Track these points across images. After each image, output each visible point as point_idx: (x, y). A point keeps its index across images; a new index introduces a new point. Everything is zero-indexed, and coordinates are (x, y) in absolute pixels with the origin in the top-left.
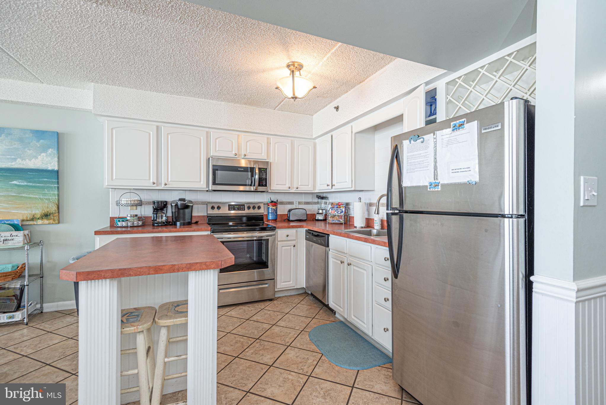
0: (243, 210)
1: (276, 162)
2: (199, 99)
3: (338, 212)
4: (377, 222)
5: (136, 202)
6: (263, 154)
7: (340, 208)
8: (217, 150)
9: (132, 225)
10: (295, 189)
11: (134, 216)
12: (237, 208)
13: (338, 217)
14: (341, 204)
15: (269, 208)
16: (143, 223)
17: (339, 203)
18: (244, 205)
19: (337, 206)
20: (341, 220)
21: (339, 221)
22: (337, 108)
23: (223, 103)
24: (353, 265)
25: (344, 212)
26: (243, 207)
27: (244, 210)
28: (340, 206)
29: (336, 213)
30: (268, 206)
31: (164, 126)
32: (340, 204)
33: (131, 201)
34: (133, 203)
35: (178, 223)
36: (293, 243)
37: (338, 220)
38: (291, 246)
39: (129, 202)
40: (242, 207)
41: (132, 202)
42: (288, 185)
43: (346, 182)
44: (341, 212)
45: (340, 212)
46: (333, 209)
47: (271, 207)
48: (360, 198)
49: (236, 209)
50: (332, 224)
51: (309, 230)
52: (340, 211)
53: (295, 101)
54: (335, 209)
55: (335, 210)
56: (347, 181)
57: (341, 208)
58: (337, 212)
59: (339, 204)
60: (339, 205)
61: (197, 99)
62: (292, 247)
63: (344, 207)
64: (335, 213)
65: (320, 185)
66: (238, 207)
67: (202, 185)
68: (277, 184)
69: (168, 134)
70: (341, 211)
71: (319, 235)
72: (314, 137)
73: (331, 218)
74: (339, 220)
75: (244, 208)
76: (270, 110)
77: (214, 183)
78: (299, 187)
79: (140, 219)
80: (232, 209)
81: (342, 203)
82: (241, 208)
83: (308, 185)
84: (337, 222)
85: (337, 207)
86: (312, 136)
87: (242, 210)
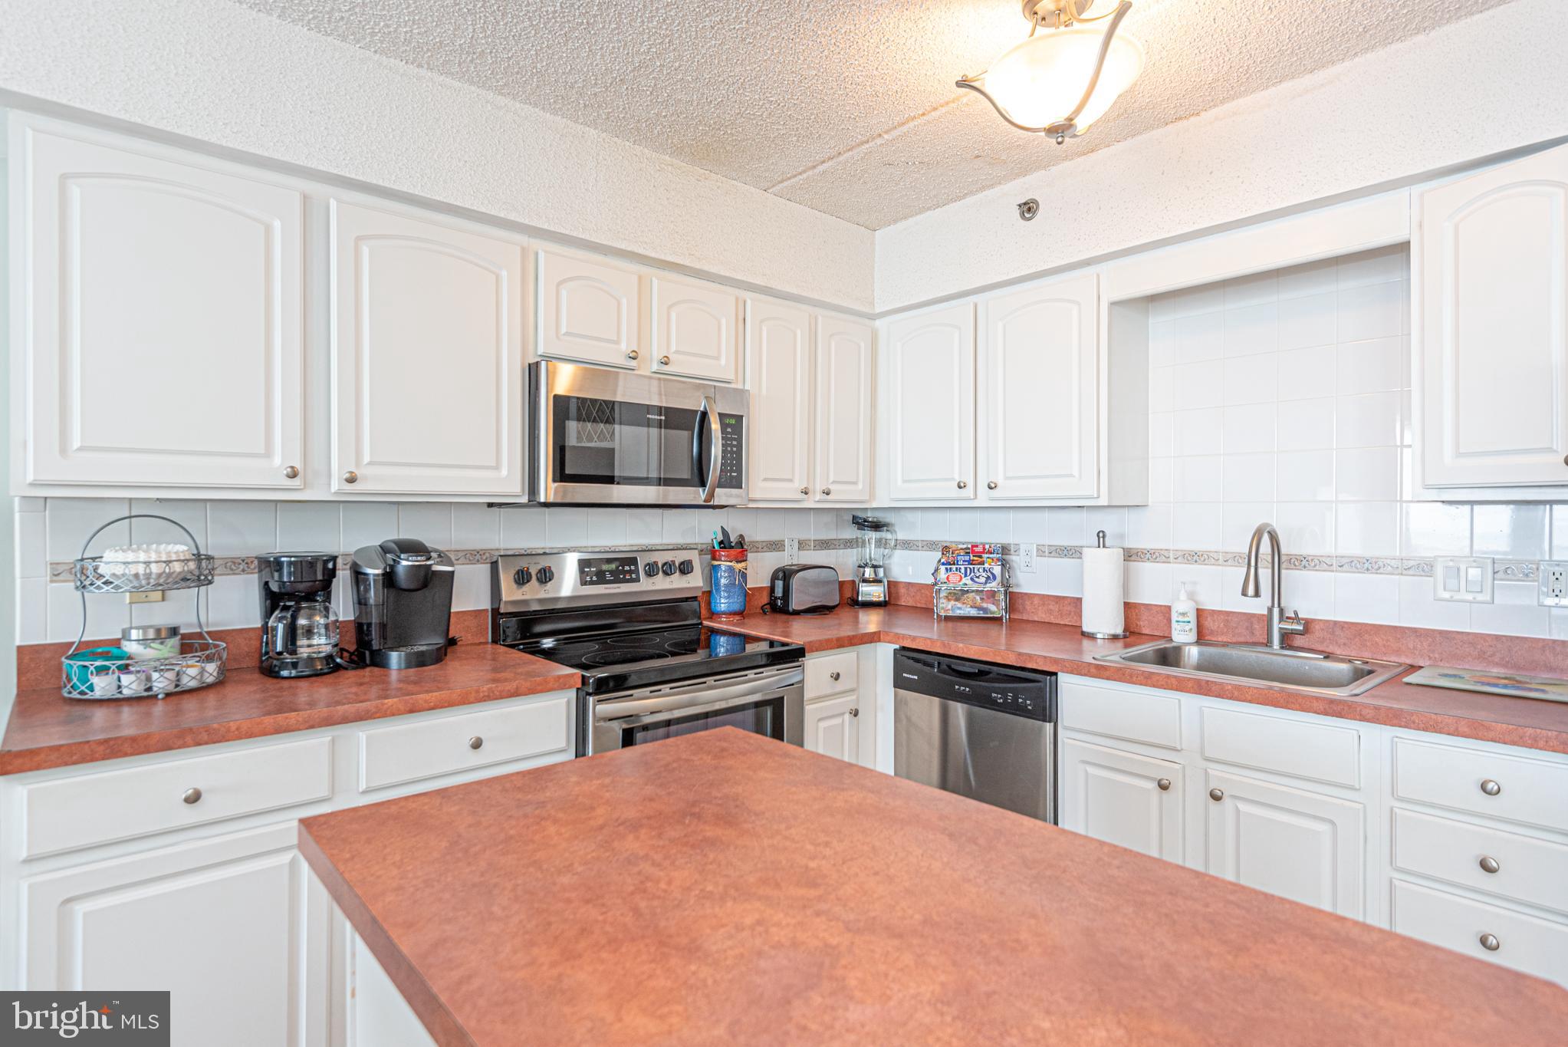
0: (632, 581)
1: (764, 392)
2: (501, 100)
3: (978, 577)
4: (1186, 619)
5: (177, 567)
6: (723, 362)
7: (982, 563)
8: (564, 330)
9: (171, 688)
10: (818, 498)
11: (163, 634)
12: (611, 572)
13: (978, 598)
14: (984, 549)
15: (715, 568)
16: (222, 670)
17: (977, 546)
18: (636, 559)
19: (967, 558)
20: (993, 608)
21: (985, 610)
22: (1028, 209)
23: (592, 132)
24: (1234, 797)
25: (999, 578)
26: (633, 567)
27: (637, 580)
28: (980, 557)
29: (969, 582)
30: (714, 558)
31: (339, 201)
32: (980, 549)
33: (147, 563)
34: (159, 575)
35: (395, 658)
36: (849, 701)
37: (980, 608)
38: (843, 714)
39: (141, 569)
40: (627, 568)
41: (155, 569)
42: (799, 484)
43: (1071, 476)
44: (988, 578)
45: (983, 580)
46: (954, 567)
47: (724, 565)
48: (1103, 532)
49: (608, 576)
50: (948, 619)
51: (904, 648)
52: (984, 574)
53: (1059, 143)
54: (962, 567)
55: (963, 571)
56: (1076, 473)
57: (986, 566)
58: (972, 579)
59: (973, 552)
60: (975, 554)
61: (490, 95)
62: (847, 716)
63: (998, 560)
64: (964, 580)
65: (904, 481)
66: (613, 566)
67: (509, 482)
68: (765, 480)
69: (359, 239)
70: (989, 574)
71: (988, 673)
72: (878, 310)
73: (947, 598)
74: (985, 605)
75: (637, 571)
76: (753, 189)
77: (562, 475)
78: (832, 487)
79: (190, 644)
80: (594, 578)
81: (987, 547)
82: (625, 572)
83: (855, 483)
84: (973, 612)
85: (971, 562)
86: (872, 304)
87: (628, 581)
